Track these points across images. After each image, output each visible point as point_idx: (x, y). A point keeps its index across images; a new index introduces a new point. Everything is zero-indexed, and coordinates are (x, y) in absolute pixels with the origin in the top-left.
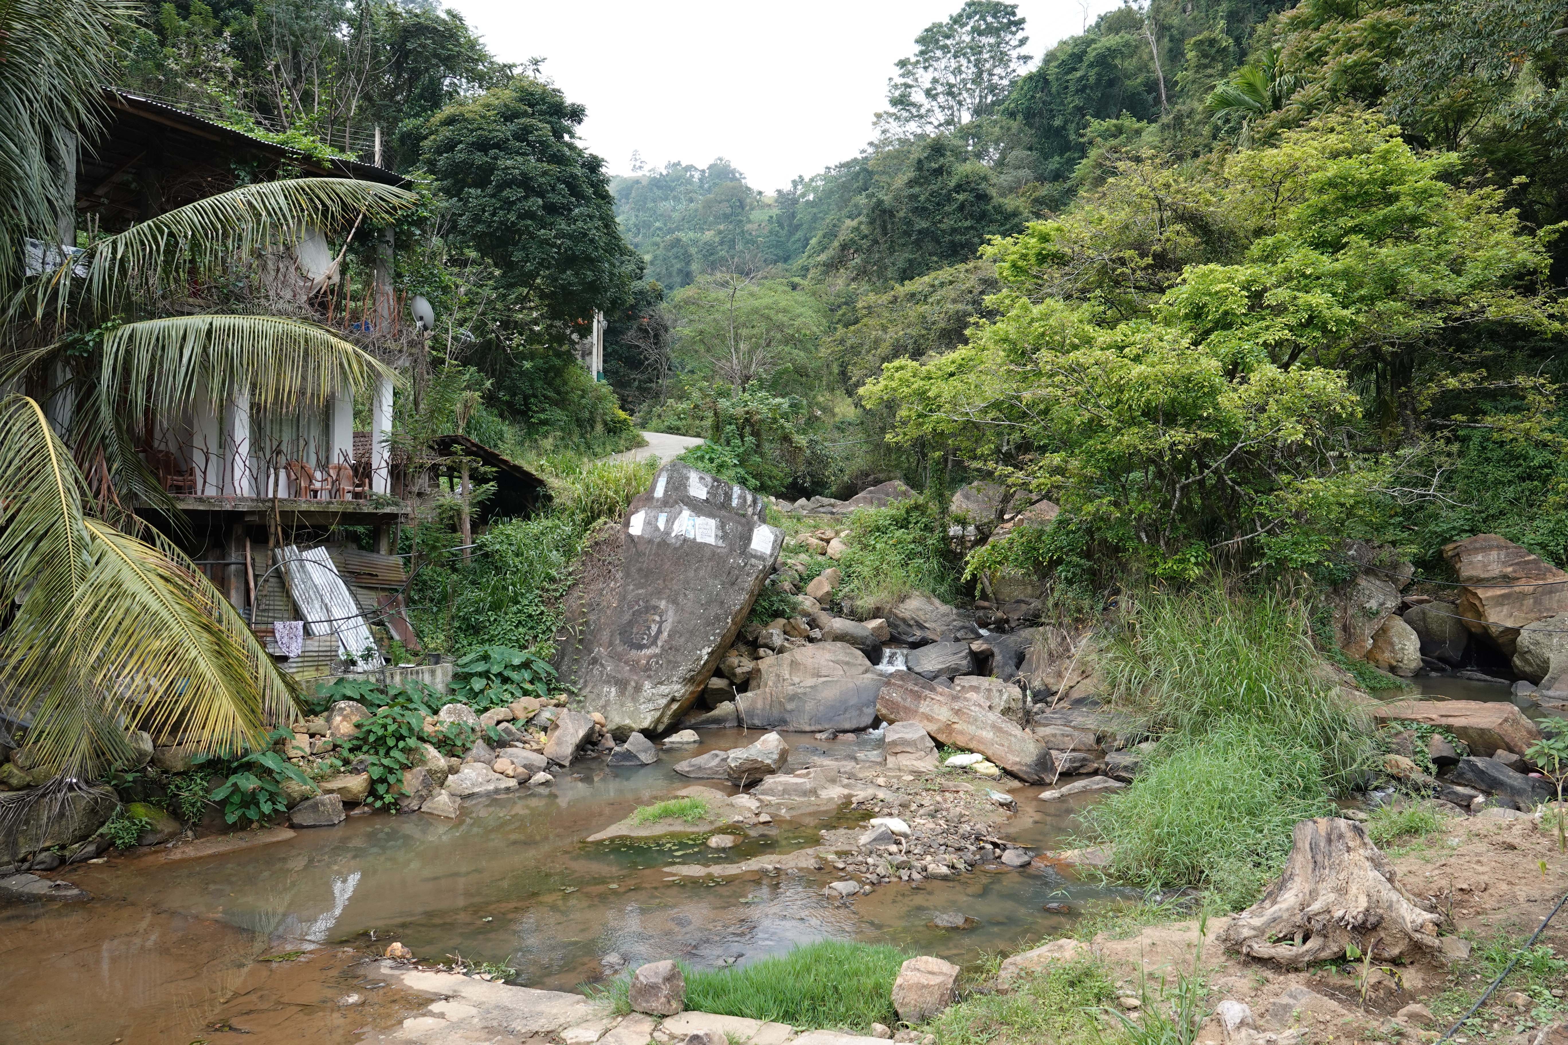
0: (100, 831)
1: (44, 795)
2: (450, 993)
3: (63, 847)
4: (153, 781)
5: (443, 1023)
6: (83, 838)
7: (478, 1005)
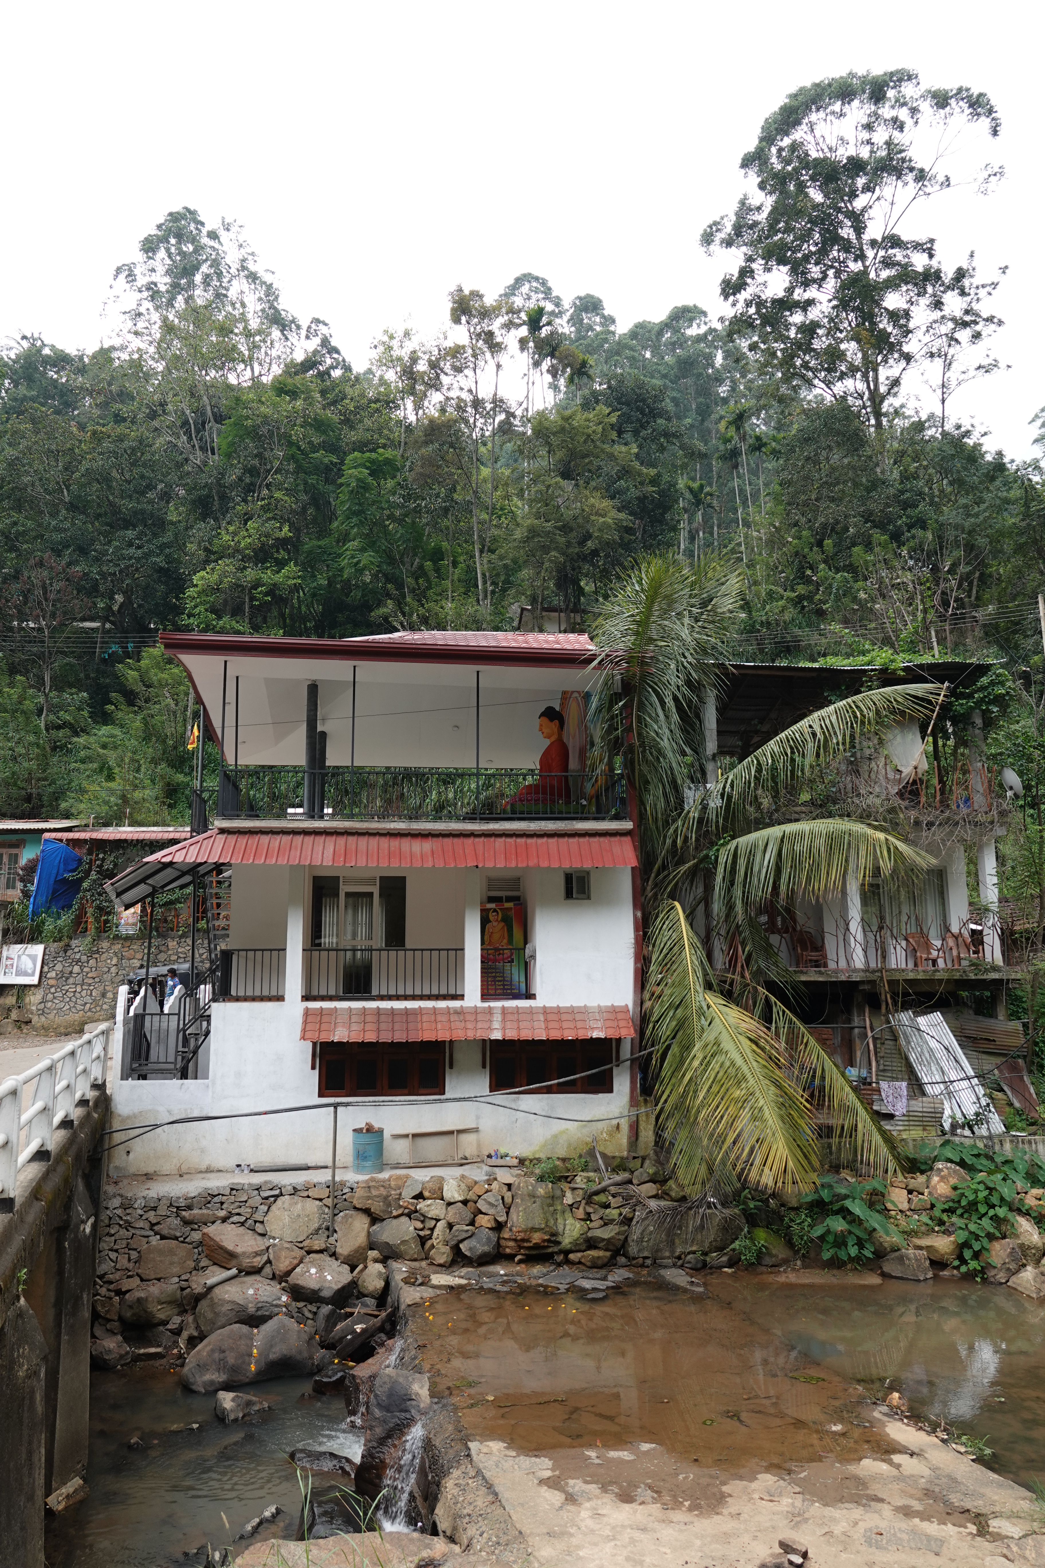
0: (732, 1246)
1: (690, 1208)
2: (916, 1451)
3: (705, 1254)
4: (774, 1212)
5: (895, 1472)
6: (720, 1249)
7: (934, 1469)
